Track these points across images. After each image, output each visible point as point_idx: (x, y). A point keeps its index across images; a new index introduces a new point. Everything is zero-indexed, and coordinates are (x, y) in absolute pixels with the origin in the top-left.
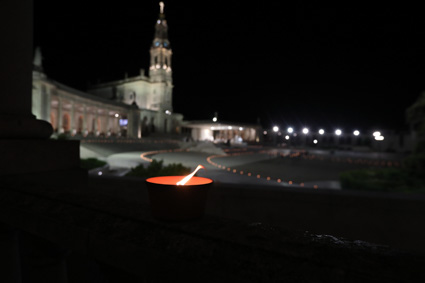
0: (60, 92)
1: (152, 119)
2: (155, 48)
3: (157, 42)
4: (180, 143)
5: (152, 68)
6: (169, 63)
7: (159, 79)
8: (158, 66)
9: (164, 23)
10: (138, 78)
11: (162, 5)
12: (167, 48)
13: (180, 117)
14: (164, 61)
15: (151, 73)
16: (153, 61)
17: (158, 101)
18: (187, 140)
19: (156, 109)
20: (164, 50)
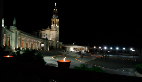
0: (21, 34)
1: (52, 44)
2: (53, 18)
3: (54, 16)
4: (63, 53)
5: (52, 25)
6: (58, 24)
7: (55, 29)
8: (54, 25)
9: (56, 10)
10: (47, 29)
11: (56, 3)
12: (58, 19)
13: (61, 43)
14: (56, 23)
15: (51, 28)
16: (52, 23)
17: (54, 37)
18: (65, 52)
19: (53, 40)
20: (56, 19)
